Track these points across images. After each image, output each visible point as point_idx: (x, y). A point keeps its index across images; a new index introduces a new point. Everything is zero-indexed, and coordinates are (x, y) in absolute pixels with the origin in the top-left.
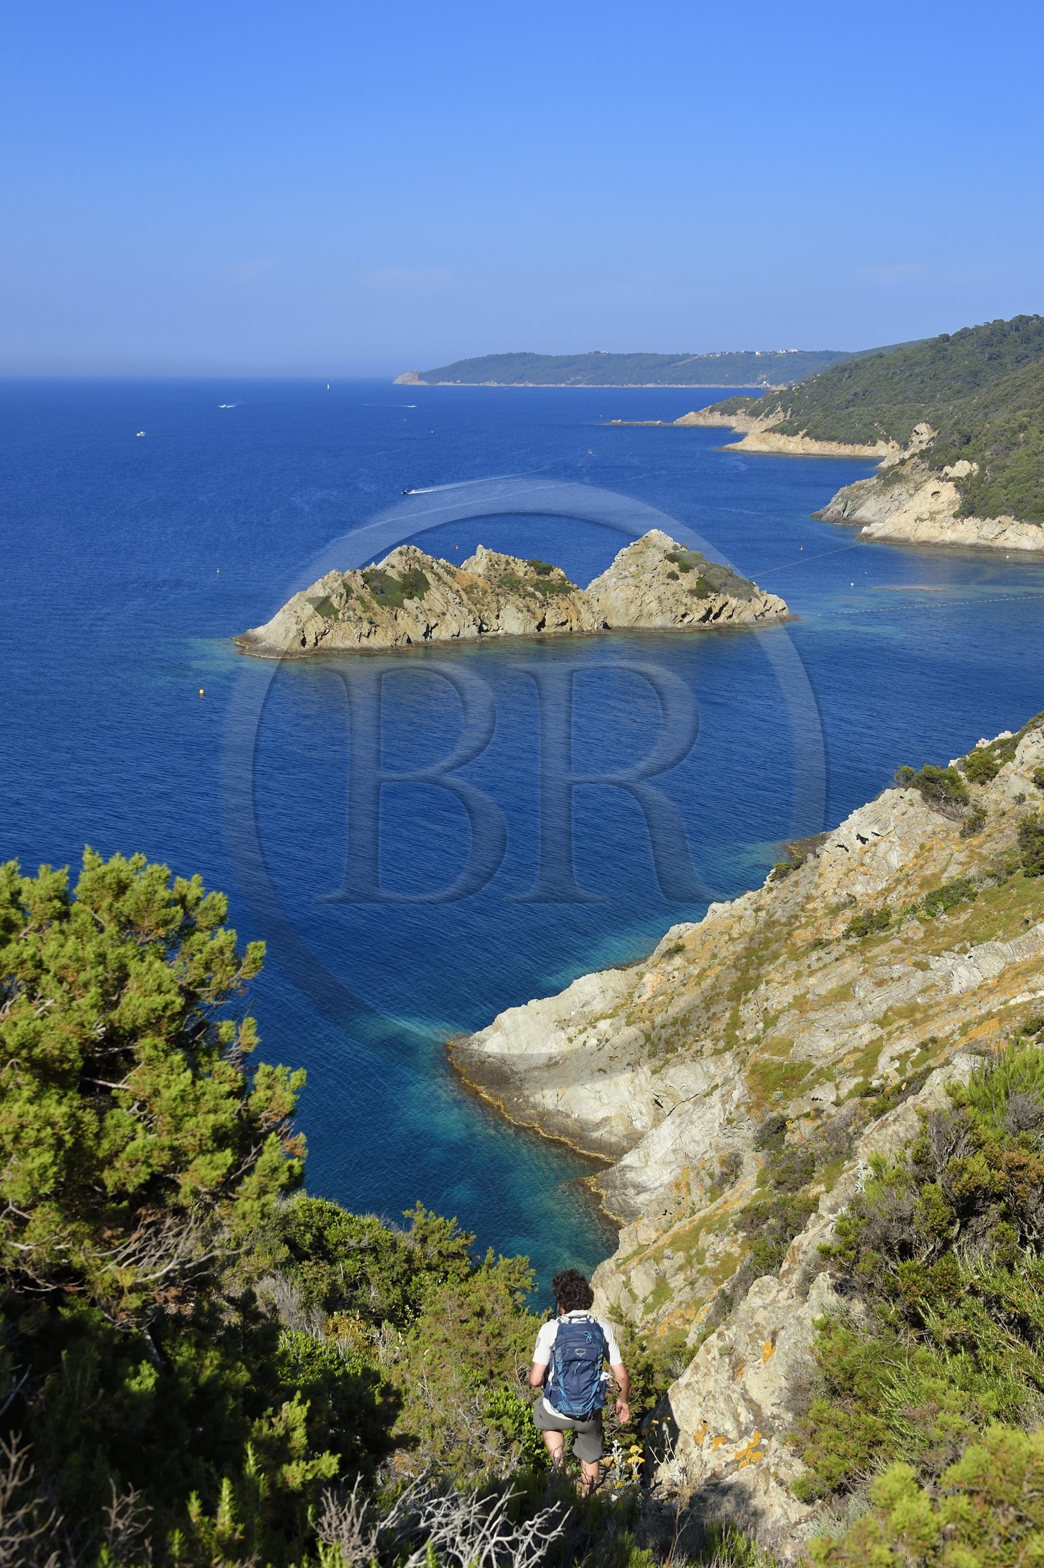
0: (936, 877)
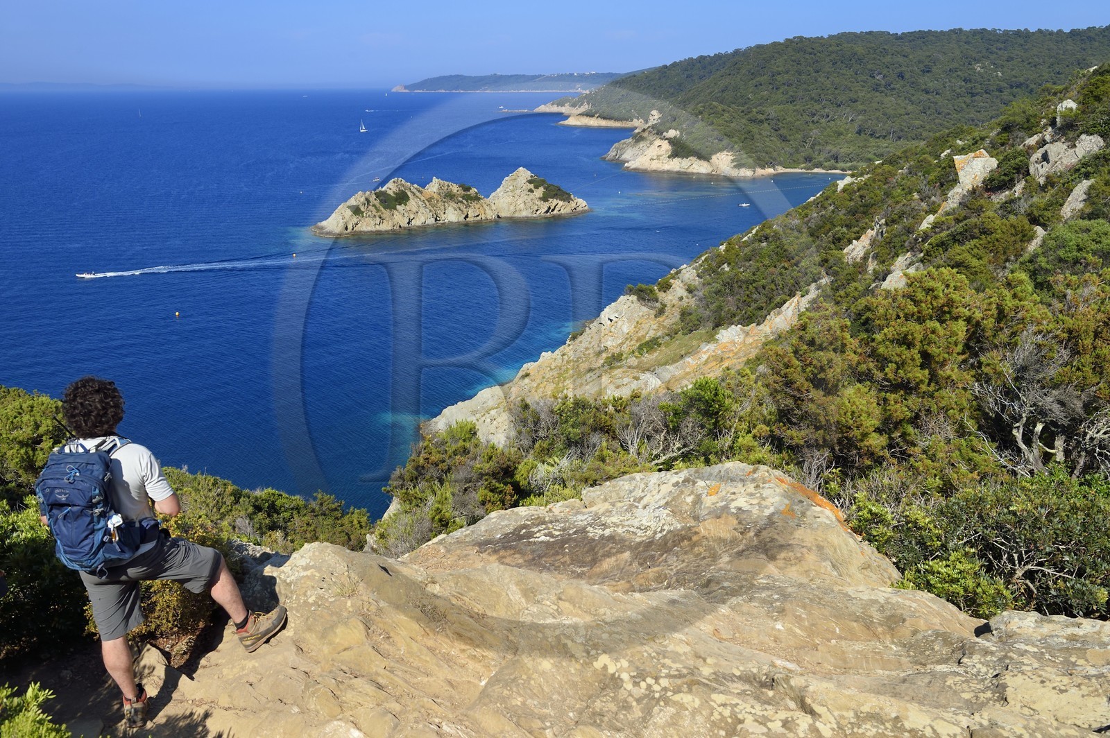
0: (644, 336)
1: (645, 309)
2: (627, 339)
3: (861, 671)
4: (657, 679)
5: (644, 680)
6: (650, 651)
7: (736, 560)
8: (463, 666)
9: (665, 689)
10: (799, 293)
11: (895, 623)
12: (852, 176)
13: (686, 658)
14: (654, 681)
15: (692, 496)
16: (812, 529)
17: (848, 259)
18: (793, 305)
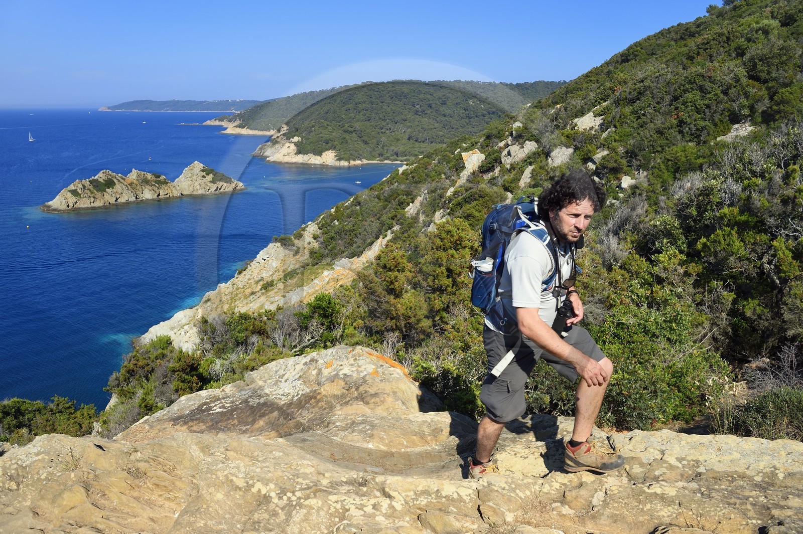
0: (287, 269)
1: (287, 251)
2: (276, 271)
3: (419, 465)
4: (293, 493)
5: (285, 495)
6: (288, 475)
7: (345, 408)
8: (161, 506)
9: (299, 498)
10: (381, 237)
11: (437, 433)
12: (407, 165)
13: (312, 475)
14: (292, 494)
15: (316, 370)
16: (389, 382)
17: (408, 215)
18: (378, 244)
